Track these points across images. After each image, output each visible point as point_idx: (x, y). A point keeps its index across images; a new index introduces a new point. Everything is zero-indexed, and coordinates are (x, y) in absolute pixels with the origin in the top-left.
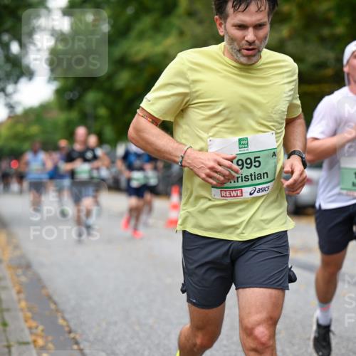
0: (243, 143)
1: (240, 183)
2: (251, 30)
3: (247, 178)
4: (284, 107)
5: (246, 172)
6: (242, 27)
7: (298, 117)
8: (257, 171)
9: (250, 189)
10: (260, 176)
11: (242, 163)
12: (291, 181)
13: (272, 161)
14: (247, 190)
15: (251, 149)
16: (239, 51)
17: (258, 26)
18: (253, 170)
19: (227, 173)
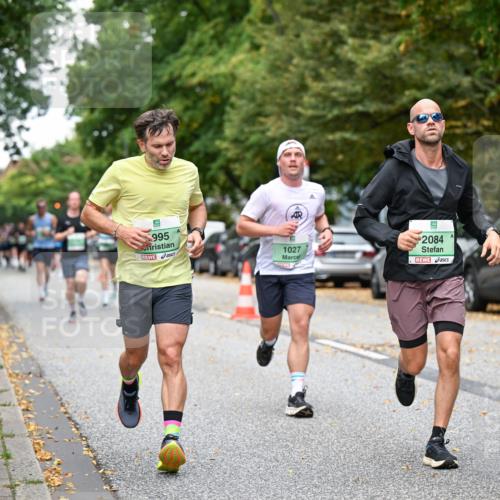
0: (156, 223)
1: (154, 251)
2: (164, 147)
3: (159, 247)
4: (186, 198)
5: (158, 243)
6: (159, 146)
7: (201, 205)
8: (167, 242)
9: (162, 254)
10: (168, 246)
11: (156, 237)
12: (194, 248)
13: (178, 235)
14: (159, 255)
15: (162, 227)
16: (158, 162)
17: (168, 145)
18: (163, 241)
19: (144, 240)
